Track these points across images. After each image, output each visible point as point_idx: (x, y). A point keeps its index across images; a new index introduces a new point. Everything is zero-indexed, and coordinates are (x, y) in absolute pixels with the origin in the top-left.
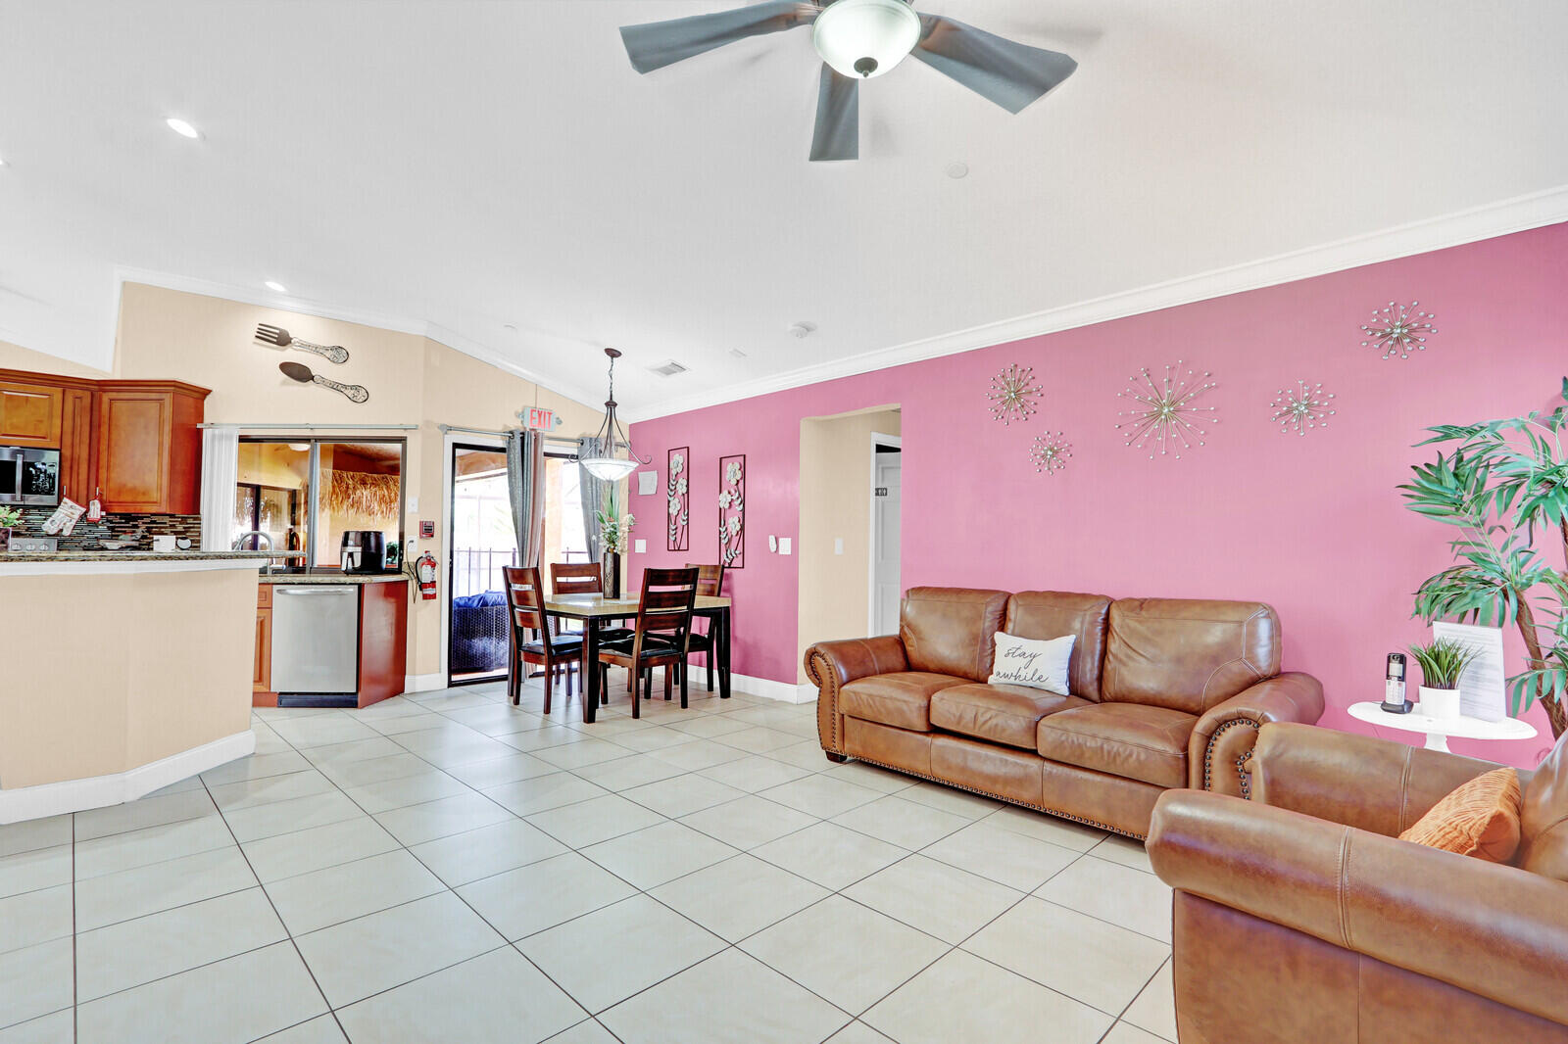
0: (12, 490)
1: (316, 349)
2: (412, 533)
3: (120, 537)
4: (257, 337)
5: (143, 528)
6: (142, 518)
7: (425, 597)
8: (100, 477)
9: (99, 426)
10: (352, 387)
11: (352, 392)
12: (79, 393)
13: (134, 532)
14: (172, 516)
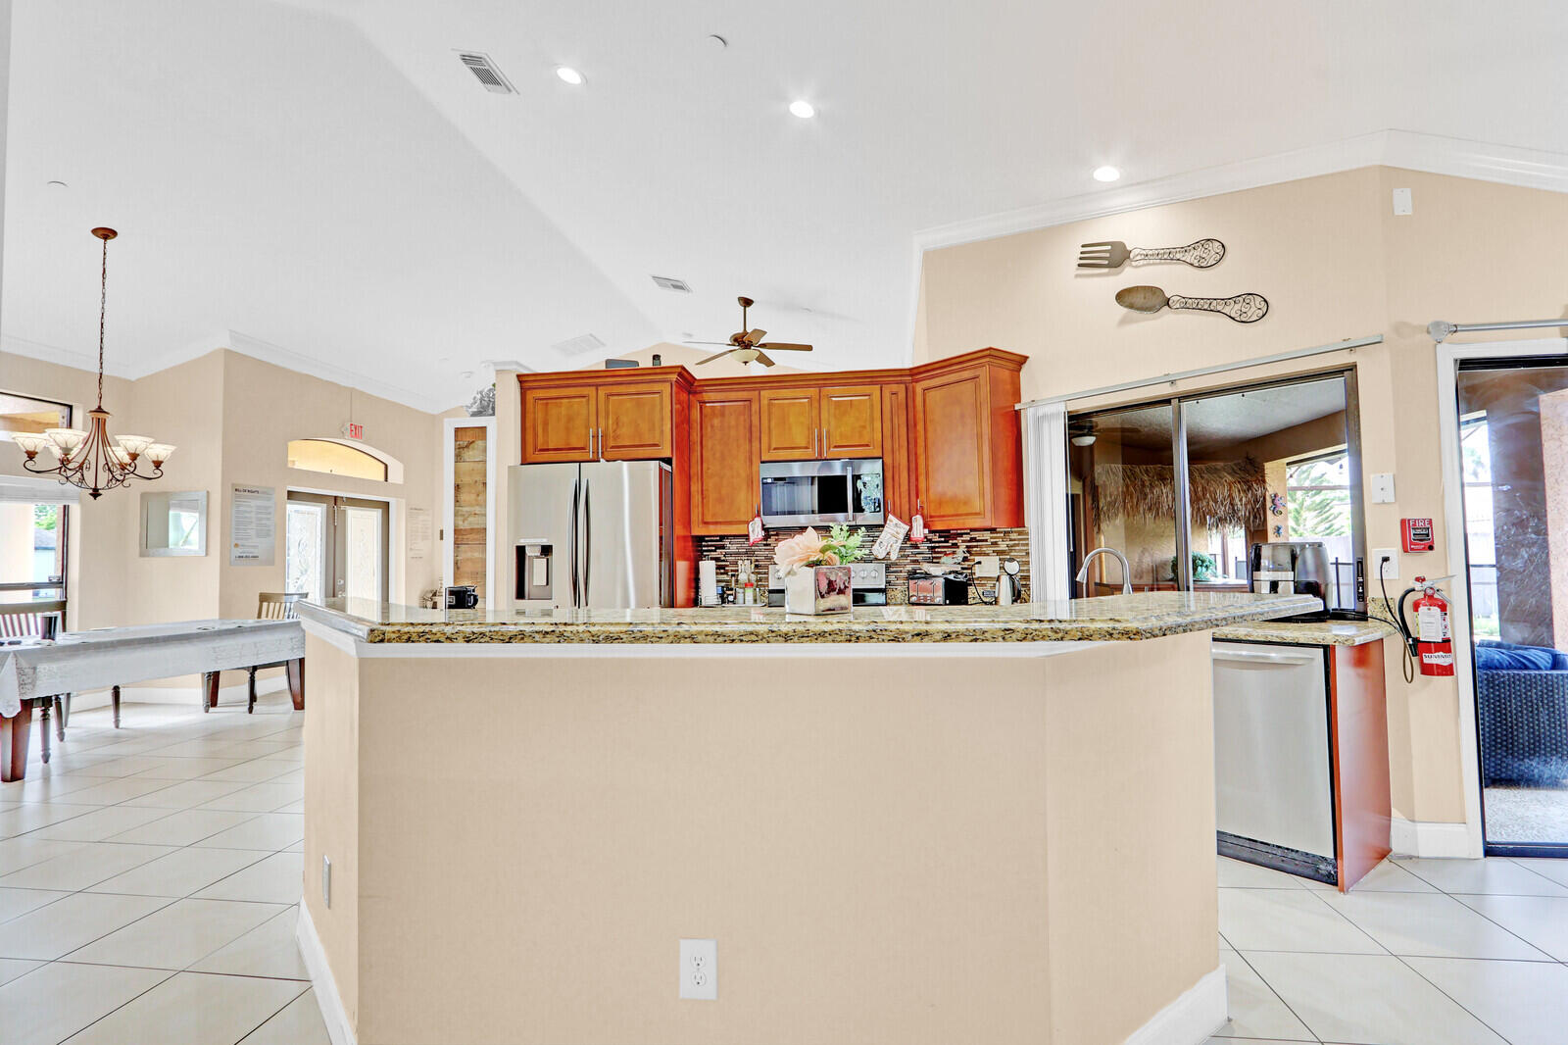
0: (845, 510)
1: (1168, 256)
2: (1385, 541)
3: (942, 560)
4: (1079, 265)
5: (963, 547)
6: (961, 535)
7: (1427, 670)
8: (920, 487)
9: (915, 425)
10: (1235, 299)
11: (1237, 307)
12: (895, 388)
13: (954, 553)
14: (993, 530)
